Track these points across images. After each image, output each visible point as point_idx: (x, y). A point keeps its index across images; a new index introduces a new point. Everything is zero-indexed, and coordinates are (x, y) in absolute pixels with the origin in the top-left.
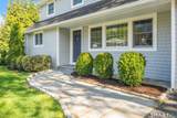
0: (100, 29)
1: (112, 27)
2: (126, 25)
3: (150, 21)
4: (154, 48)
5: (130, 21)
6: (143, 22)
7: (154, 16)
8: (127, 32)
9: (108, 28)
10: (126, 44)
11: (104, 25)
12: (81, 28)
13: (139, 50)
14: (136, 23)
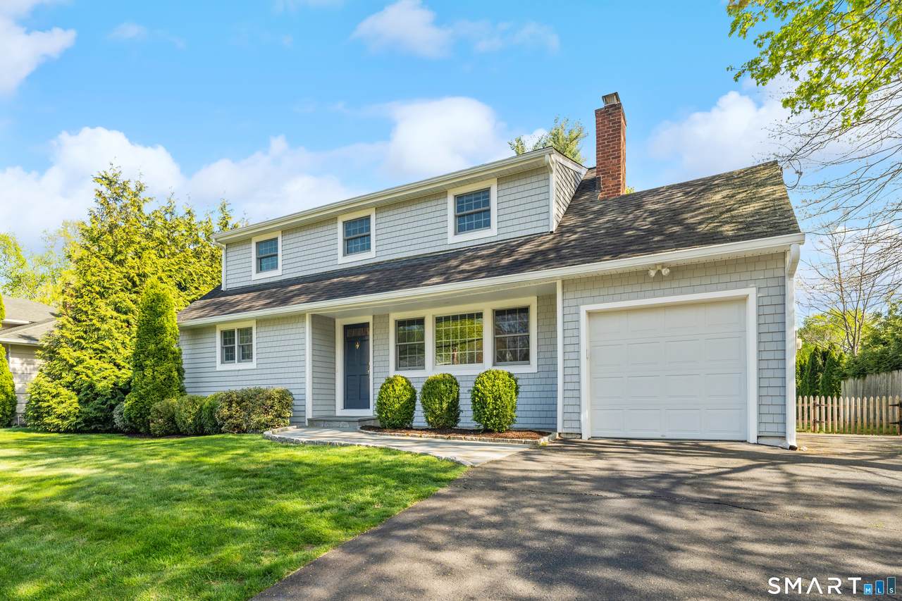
0: (421, 322)
1: (447, 319)
2: (480, 315)
3: (525, 310)
4: (532, 367)
5: (487, 308)
6: (512, 311)
7: (531, 302)
8: (480, 332)
9: (439, 320)
10: (480, 359)
11: (429, 315)
12: (368, 319)
13: (505, 369)
14: (498, 313)
